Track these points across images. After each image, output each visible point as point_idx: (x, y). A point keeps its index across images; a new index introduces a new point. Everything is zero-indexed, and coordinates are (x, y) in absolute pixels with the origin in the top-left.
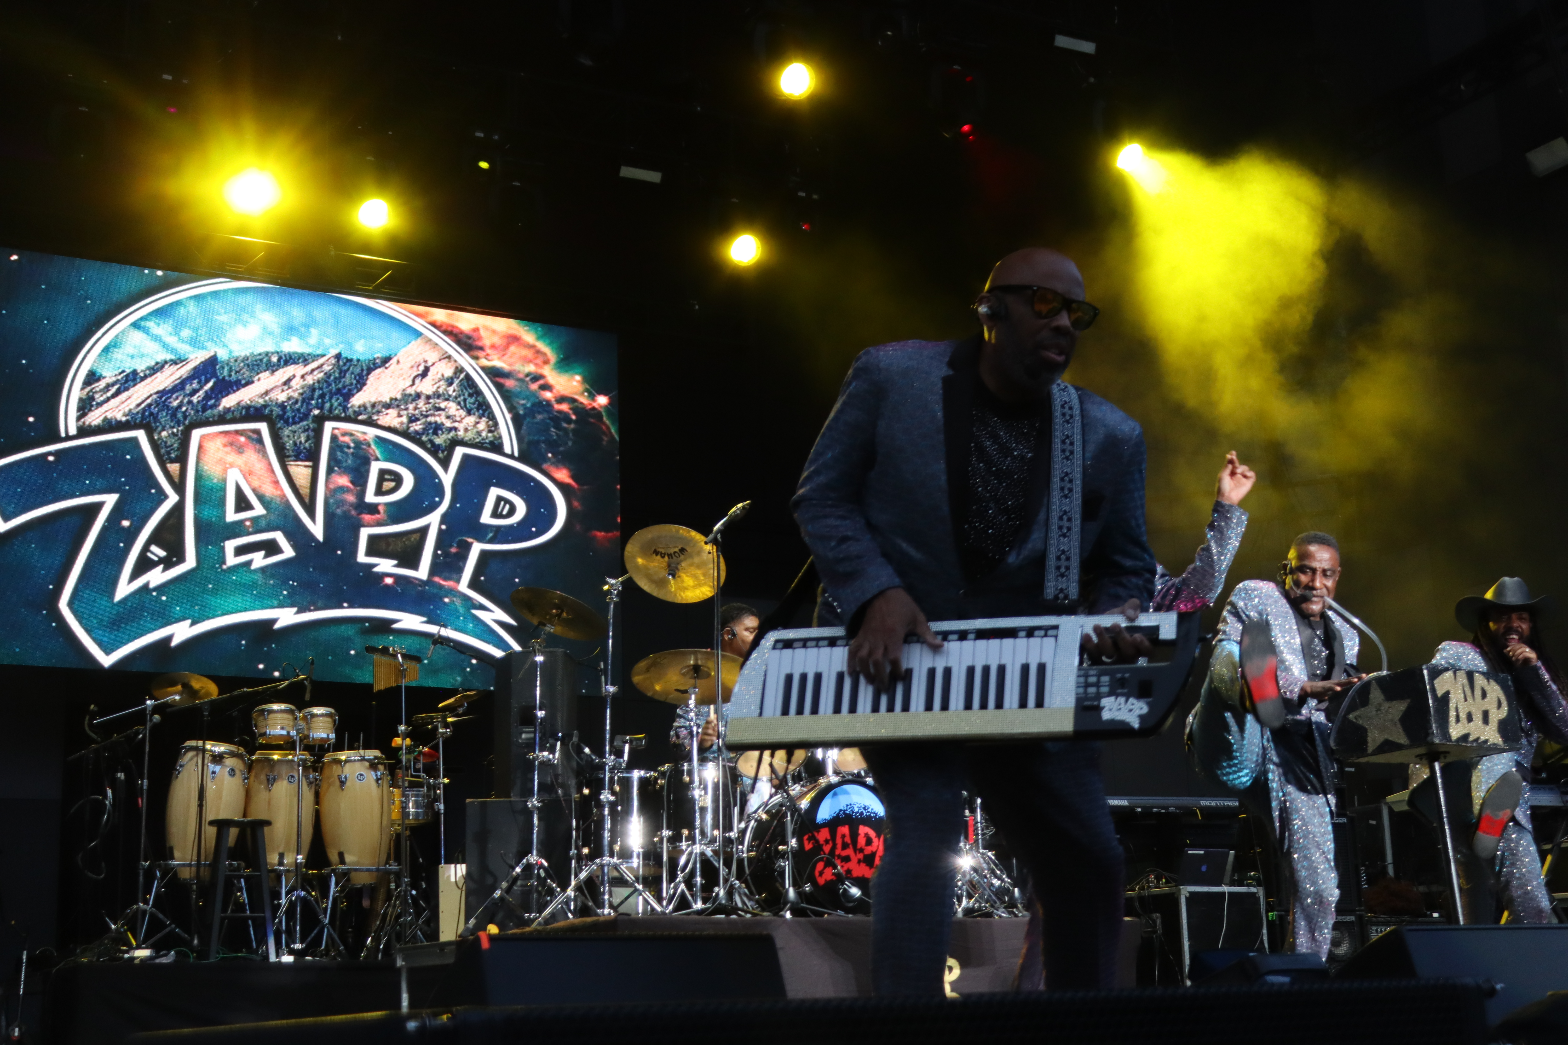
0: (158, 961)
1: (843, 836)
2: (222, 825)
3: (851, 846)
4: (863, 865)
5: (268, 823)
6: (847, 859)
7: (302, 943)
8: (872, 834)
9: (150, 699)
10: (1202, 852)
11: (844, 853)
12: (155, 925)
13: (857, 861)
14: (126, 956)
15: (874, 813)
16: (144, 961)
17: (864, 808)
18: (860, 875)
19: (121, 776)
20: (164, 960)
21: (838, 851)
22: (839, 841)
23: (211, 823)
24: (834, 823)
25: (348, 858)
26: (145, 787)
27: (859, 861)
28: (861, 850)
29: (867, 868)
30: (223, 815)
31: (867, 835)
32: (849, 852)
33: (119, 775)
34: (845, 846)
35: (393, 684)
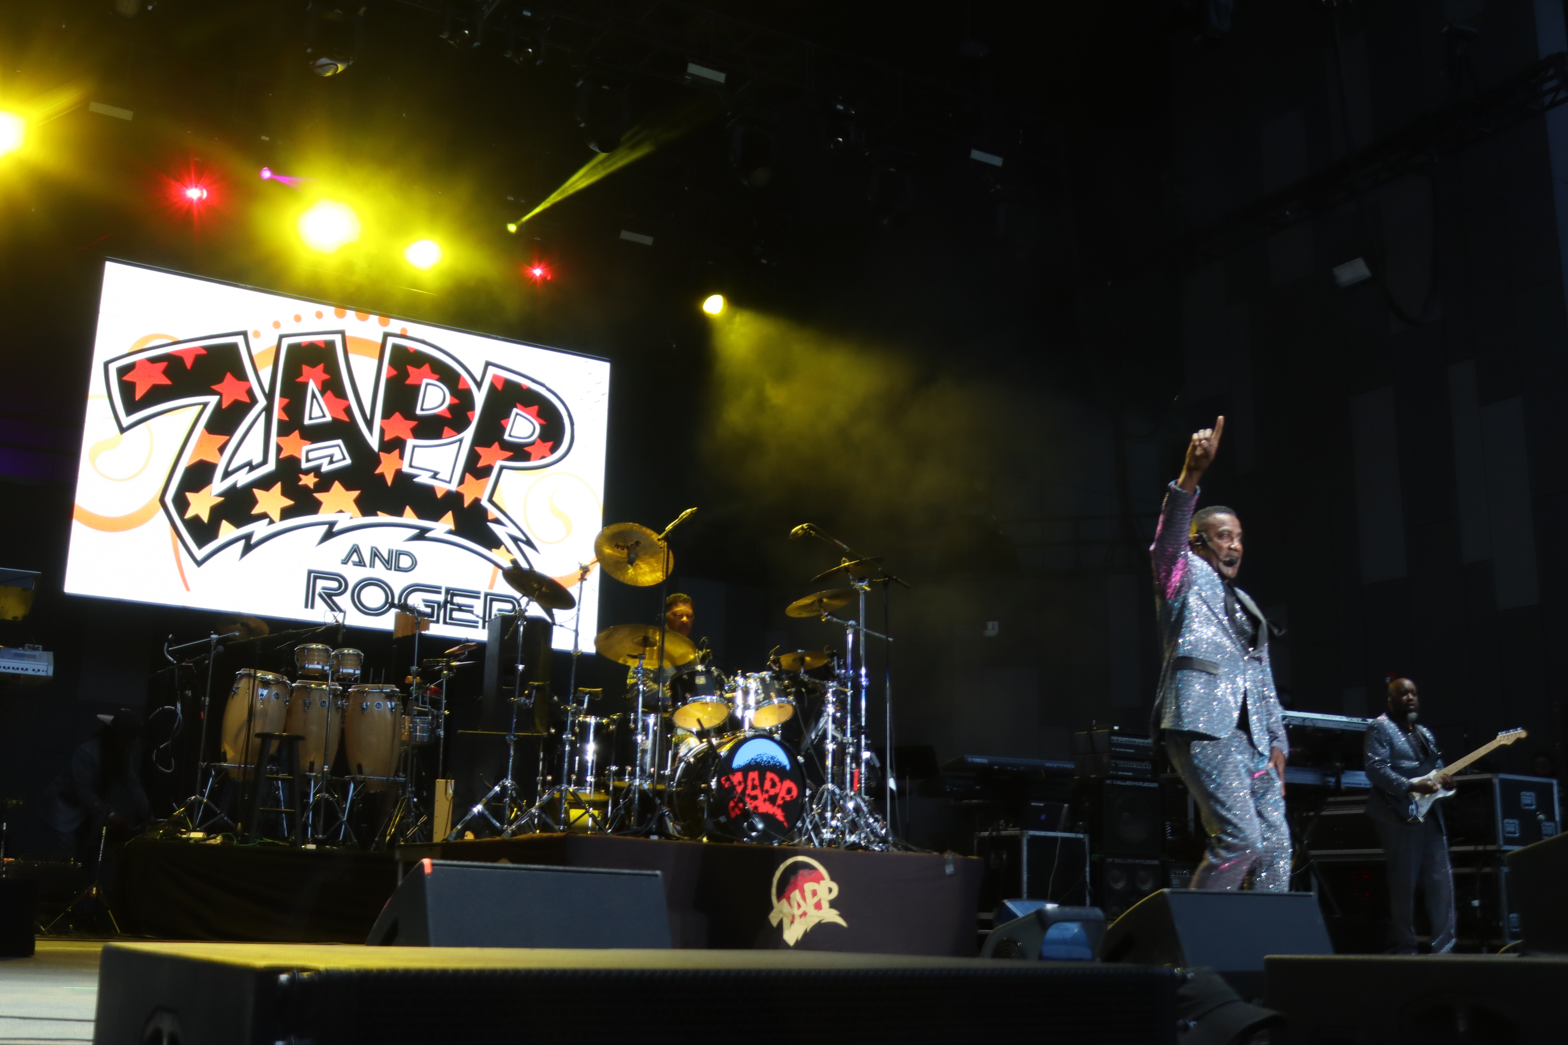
0: (208, 842)
1: (753, 780)
2: (266, 737)
3: (759, 788)
4: (767, 803)
5: (302, 738)
6: (755, 798)
7: (323, 834)
8: (776, 779)
9: (215, 634)
10: (1042, 805)
11: (753, 793)
12: (209, 813)
13: (762, 800)
14: (184, 836)
15: (779, 762)
16: (197, 841)
17: (772, 758)
18: (765, 811)
19: (189, 693)
20: (212, 842)
21: (748, 791)
22: (749, 783)
23: (258, 735)
24: (747, 769)
25: (366, 769)
26: (207, 704)
27: (765, 800)
28: (767, 792)
29: (771, 806)
30: (267, 730)
31: (772, 780)
32: (757, 792)
33: (187, 692)
34: (754, 787)
35: (410, 634)
